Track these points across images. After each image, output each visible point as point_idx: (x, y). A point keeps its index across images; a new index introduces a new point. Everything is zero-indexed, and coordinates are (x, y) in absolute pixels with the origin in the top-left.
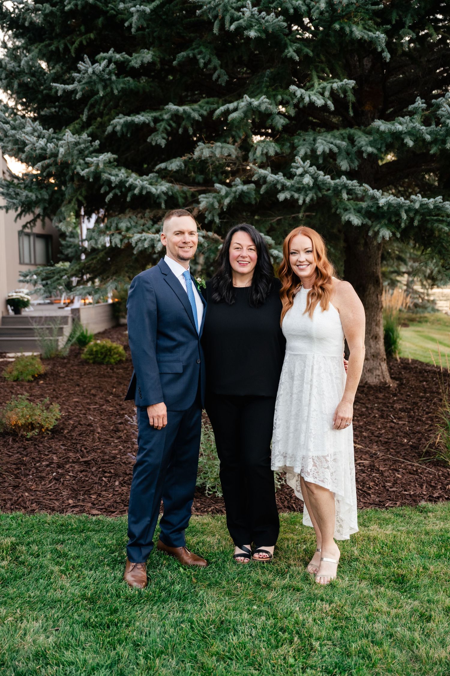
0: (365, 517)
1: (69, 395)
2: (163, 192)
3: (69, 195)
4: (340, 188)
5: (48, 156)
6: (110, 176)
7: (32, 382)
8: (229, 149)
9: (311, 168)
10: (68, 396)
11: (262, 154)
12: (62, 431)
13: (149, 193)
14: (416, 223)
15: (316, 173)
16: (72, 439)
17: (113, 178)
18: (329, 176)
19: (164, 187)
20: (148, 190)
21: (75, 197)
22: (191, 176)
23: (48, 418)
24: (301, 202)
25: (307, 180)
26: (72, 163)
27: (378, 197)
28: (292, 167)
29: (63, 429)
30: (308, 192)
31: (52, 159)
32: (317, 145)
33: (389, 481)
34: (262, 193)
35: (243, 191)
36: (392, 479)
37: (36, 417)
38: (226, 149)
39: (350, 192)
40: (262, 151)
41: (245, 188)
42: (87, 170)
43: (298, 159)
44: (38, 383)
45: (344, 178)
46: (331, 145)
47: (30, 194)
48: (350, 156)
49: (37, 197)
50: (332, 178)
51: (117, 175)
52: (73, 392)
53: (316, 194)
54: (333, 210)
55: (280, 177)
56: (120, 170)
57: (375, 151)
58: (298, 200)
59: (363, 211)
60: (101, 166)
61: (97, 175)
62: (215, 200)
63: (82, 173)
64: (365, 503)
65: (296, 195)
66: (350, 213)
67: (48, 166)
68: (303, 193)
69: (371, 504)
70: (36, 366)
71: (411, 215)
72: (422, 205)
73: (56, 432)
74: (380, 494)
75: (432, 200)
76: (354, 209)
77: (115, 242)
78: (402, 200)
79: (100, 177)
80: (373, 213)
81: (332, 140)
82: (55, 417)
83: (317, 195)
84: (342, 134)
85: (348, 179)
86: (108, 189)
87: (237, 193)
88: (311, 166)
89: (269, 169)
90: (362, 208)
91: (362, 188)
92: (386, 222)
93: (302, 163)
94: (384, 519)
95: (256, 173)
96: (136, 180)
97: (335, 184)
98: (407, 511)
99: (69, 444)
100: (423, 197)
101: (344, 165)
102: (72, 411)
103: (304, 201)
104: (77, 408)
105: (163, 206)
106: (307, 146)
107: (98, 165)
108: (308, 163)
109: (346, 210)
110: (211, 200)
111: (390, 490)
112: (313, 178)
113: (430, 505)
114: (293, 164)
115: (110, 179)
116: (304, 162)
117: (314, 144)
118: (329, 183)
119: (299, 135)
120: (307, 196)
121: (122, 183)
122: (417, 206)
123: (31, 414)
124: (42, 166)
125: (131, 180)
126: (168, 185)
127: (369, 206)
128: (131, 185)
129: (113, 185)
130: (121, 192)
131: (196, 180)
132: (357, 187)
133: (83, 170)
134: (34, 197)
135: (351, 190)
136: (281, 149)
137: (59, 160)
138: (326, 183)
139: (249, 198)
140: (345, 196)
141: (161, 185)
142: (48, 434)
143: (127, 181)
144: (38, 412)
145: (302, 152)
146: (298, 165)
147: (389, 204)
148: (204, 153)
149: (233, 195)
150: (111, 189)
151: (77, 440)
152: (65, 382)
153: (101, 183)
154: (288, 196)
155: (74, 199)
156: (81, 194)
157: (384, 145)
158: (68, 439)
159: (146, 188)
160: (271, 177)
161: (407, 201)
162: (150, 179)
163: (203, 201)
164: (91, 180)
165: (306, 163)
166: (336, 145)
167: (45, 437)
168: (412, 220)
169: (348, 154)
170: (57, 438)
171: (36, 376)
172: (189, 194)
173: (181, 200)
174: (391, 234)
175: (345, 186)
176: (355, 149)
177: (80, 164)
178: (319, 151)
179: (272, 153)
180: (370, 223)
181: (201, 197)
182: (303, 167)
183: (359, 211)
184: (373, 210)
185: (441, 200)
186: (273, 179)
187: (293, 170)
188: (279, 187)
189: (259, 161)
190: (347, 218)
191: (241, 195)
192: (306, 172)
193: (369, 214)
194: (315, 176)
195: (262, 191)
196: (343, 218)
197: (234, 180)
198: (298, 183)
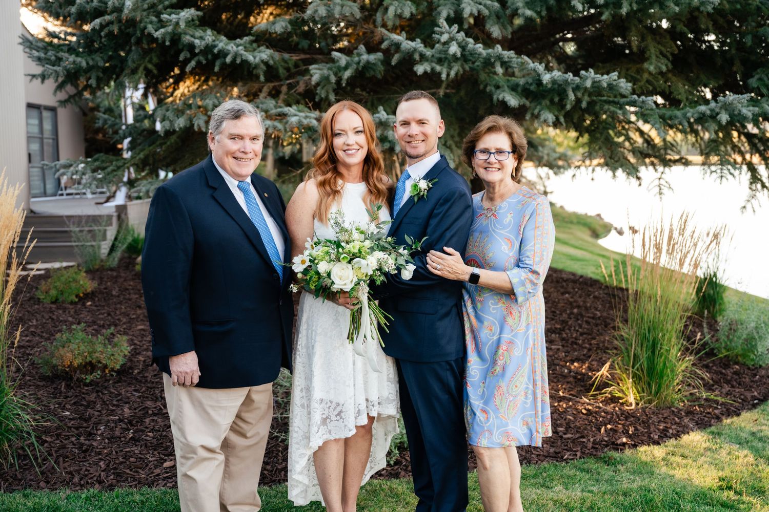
0: (545, 475)
1: (131, 321)
2: (262, 61)
3: (134, 62)
4: (493, 60)
5: (109, 10)
6: (192, 39)
7: (76, 303)
8: (350, 7)
9: (459, 34)
10: (129, 322)
11: (396, 15)
12: (131, 371)
13: (245, 62)
14: (584, 105)
15: (464, 40)
16: (146, 381)
17: (197, 42)
18: (480, 45)
19: (265, 54)
20: (244, 58)
21: (143, 65)
22: (292, 41)
23: (113, 355)
24: (444, 76)
25: (454, 49)
26: (141, 21)
27: (540, 72)
28: (434, 32)
29: (131, 368)
30: (452, 65)
31: (115, 15)
32: (463, 6)
33: (561, 425)
34: (393, 64)
35: (368, 62)
36: (564, 423)
37: (97, 355)
38: (348, 8)
39: (505, 64)
40: (396, 12)
41: (372, 58)
42: (162, 30)
43: (442, 22)
44: (84, 304)
45: (499, 48)
46: (481, 7)
47: (79, 59)
48: (502, 20)
49: (88, 63)
50: (485, 49)
51: (201, 38)
52: (134, 316)
53: (462, 66)
54: (482, 87)
55: (418, 45)
56: (205, 31)
57: (534, 15)
58: (440, 74)
59: (519, 89)
60: (182, 25)
61: (176, 38)
62: (331, 73)
63: (158, 34)
64: (538, 455)
65: (438, 68)
66: (504, 91)
67: (110, 23)
68: (446, 65)
69: (546, 457)
70: (81, 282)
71: (579, 94)
72: (594, 82)
73: (124, 373)
74: (553, 443)
75: (605, 77)
76: (508, 86)
77: (198, 125)
78: (570, 76)
79: (180, 39)
80: (532, 92)
82: (122, 354)
83: (463, 68)
85: (503, 49)
86: (188, 56)
87: (361, 64)
88: (458, 32)
89: (404, 33)
90: (517, 85)
91: (519, 60)
92: (548, 103)
93: (447, 27)
94: (569, 477)
95: (387, 39)
96: (226, 45)
97: (488, 54)
98: (592, 464)
99: (144, 389)
100: (596, 73)
101: (496, 31)
102: (138, 343)
103: (448, 75)
104: (145, 339)
105: (262, 78)
106: (449, 6)
107: (177, 24)
108: (455, 27)
109: (498, 87)
110: (326, 72)
111: (564, 436)
112: (459, 47)
113: (616, 455)
114: (436, 29)
115: (193, 42)
116: (450, 27)
117: (459, 5)
118: (480, 54)
120: (450, 68)
121: (208, 49)
122: (588, 84)
123: (91, 350)
124: (101, 23)
125: (221, 45)
126: (269, 52)
127: (527, 83)
128: (220, 51)
129: (197, 51)
130: (207, 59)
131: (300, 47)
132: (514, 59)
133: (156, 31)
134: (84, 64)
135: (506, 62)
136: (417, 10)
137: (124, 17)
138: (476, 54)
139: (374, 71)
140: (499, 70)
141: (260, 52)
142: (112, 375)
143: (215, 46)
144: (99, 348)
145: (444, 14)
146: (443, 30)
147: (554, 82)
148: (320, 12)
149: (355, 66)
150: (194, 55)
151: (153, 382)
152: (120, 303)
153: (180, 47)
154: (429, 69)
155: (141, 68)
156: (150, 61)
157: (544, 8)
158: (141, 382)
159: (241, 55)
160: (407, 45)
161: (577, 78)
162: (245, 43)
163: (314, 73)
164: (167, 43)
165: (453, 28)
166: (485, 6)
167: (109, 380)
168: (578, 101)
169: (498, 17)
170: (125, 381)
171: (82, 295)
172: (291, 65)
173: (281, 71)
174: (554, 118)
175: (499, 58)
176: (508, 12)
177: (151, 22)
178: (466, 13)
179: (407, 14)
180: (528, 103)
181: (313, 68)
182: (449, 33)
183: (514, 88)
184: (533, 88)
185: (616, 78)
186: (408, 47)
187: (436, 36)
188: (417, 57)
189: (390, 24)
190: (501, 97)
191: (365, 67)
192: (452, 39)
193: (525, 92)
194: (463, 44)
195: (394, 61)
196: (495, 97)
197: (356, 48)
198: (440, 52)
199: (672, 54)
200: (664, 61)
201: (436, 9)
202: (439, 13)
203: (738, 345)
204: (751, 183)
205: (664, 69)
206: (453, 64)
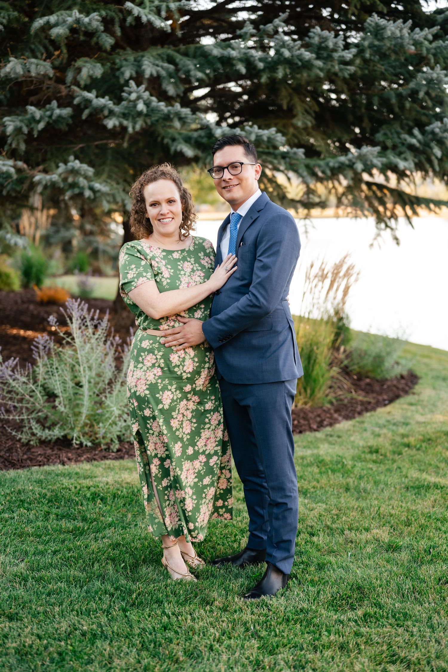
4: (172, 116)
9: (145, 94)
11: (88, 76)
15: (148, 99)
18: (162, 103)
24: (130, 130)
25: (141, 106)
27: (213, 127)
28: (123, 91)
32: (143, 67)
34: (83, 118)
35: (60, 116)
38: (40, 66)
39: (182, 120)
40: (88, 73)
41: (63, 112)
43: (132, 83)
45: (178, 106)
46: (159, 69)
48: (175, 81)
50: (166, 106)
53: (145, 121)
54: (159, 139)
55: (104, 101)
57: (204, 77)
58: (127, 127)
59: (193, 141)
62: (23, 124)
65: (125, 123)
66: (180, 143)
68: (130, 119)
72: (257, 136)
75: (266, 131)
76: (183, 139)
78: (237, 131)
80: (204, 144)
81: (157, 62)
83: (146, 123)
84: (159, 55)
85: (181, 107)
87: (53, 118)
88: (145, 91)
89: (94, 92)
90: (191, 138)
91: (195, 116)
93: (136, 87)
95: (78, 96)
97: (169, 111)
100: (259, 129)
101: (171, 90)
103: (134, 128)
108: (142, 87)
109: (174, 140)
110: (18, 124)
112: (145, 104)
114: (126, 89)
116: (138, 88)
117: (140, 66)
118: (162, 110)
119: (118, 54)
120: (135, 123)
122: (253, 137)
127: (200, 136)
132: (190, 116)
135: (183, 118)
136: (105, 70)
139: (62, 124)
140: (177, 124)
145: (127, 75)
146: (132, 90)
148: (16, 71)
149: (47, 119)
154: (117, 123)
160: (98, 101)
163: (9, 125)
165: (140, 88)
166: (162, 67)
175: (178, 114)
178: (147, 75)
179: (97, 75)
180: (200, 154)
181: (6, 120)
182: (137, 92)
183: (188, 140)
184: (205, 140)
185: (274, 132)
186: (99, 103)
187: (124, 95)
188: (106, 112)
189: (82, 83)
190: (179, 148)
191: (56, 121)
192: (139, 98)
193: (197, 144)
194: (147, 102)
195: (84, 116)
196: (173, 149)
197: (50, 103)
198: (126, 108)
199: (315, 112)
200: (309, 118)
201: (118, 69)
202: (123, 73)
203: (368, 361)
204: (377, 223)
205: (309, 124)
206: (137, 119)
